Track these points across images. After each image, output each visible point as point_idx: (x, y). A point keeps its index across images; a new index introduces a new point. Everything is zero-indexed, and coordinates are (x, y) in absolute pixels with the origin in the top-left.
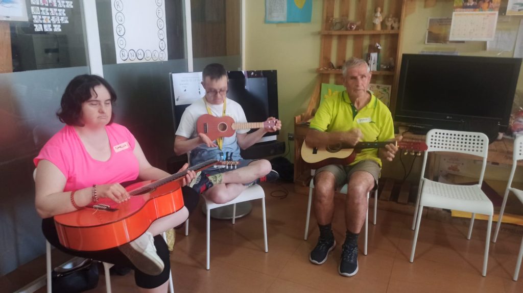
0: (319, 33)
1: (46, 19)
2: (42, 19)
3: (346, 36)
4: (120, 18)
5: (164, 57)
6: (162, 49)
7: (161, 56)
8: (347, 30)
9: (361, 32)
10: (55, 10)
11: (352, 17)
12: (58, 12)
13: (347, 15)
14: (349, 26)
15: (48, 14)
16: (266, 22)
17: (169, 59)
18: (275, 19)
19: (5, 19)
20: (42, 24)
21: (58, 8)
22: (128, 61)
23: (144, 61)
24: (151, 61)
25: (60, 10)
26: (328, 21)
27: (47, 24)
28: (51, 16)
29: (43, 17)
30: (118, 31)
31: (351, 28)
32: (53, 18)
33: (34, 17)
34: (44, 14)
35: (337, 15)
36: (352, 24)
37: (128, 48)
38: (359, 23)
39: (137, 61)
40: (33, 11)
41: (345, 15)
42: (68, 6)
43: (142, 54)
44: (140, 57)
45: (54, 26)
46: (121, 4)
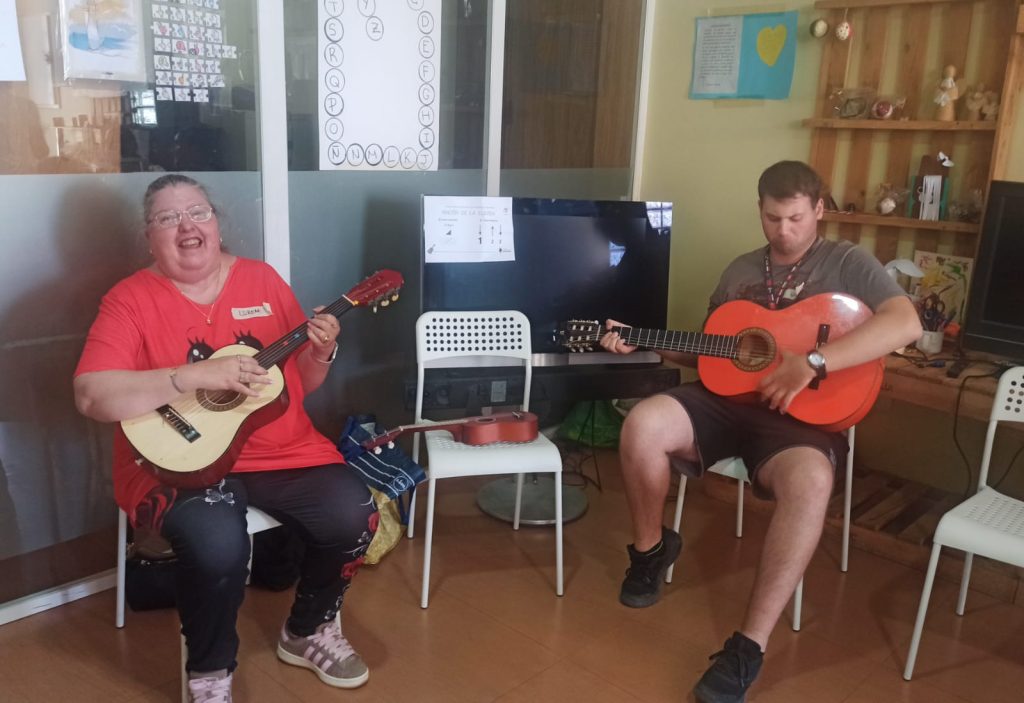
0: (805, 124)
1: (181, 79)
2: (173, 79)
3: (870, 133)
4: (334, 81)
5: (431, 161)
6: (426, 145)
7: (421, 159)
8: (870, 117)
9: (904, 123)
10: (201, 62)
11: (888, 86)
12: (205, 66)
13: (876, 85)
14: (874, 108)
15: (185, 69)
16: (693, 95)
17: (439, 168)
18: (713, 90)
19: (104, 77)
20: (173, 87)
21: (206, 58)
22: (345, 167)
23: (381, 167)
24: (399, 168)
25: (209, 63)
26: (830, 97)
27: (182, 87)
28: (190, 74)
29: (175, 75)
30: (328, 104)
31: (880, 114)
32: (195, 77)
33: (160, 74)
34: (178, 69)
35: (852, 82)
36: (886, 104)
37: (346, 141)
38: (901, 103)
39: (365, 167)
40: (156, 62)
41: (871, 81)
42: (226, 56)
43: (379, 153)
44: (372, 160)
45: (195, 91)
46: (338, 53)
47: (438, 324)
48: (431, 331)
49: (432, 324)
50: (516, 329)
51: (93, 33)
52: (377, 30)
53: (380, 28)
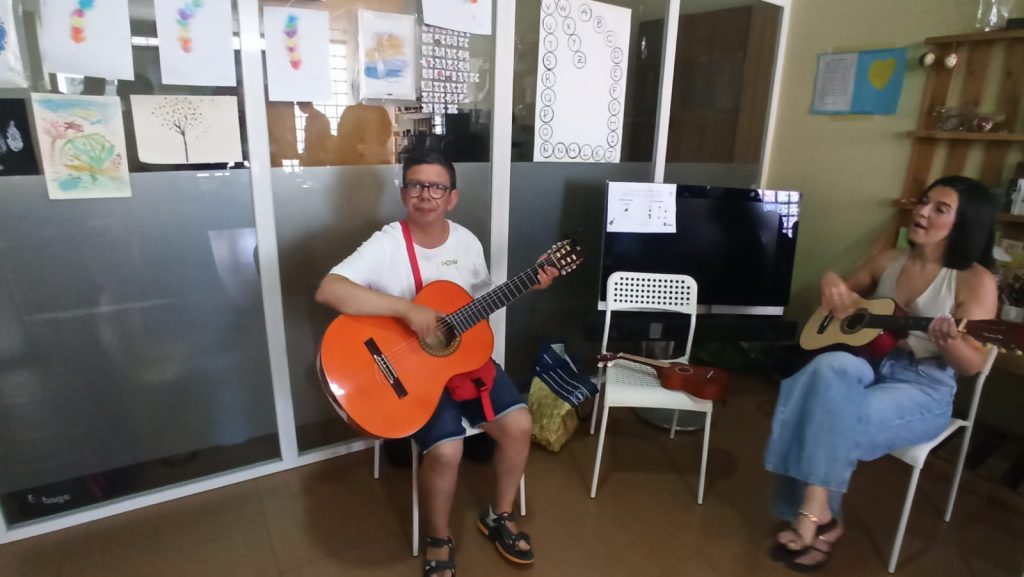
0: (909, 134)
1: (439, 98)
2: (434, 97)
3: (967, 143)
4: (548, 97)
5: (615, 156)
6: (612, 144)
7: (608, 154)
8: (970, 129)
9: (1003, 135)
10: (454, 85)
11: (988, 105)
12: (456, 88)
13: (977, 103)
14: (975, 123)
15: (443, 90)
16: (813, 111)
17: (621, 160)
18: (831, 108)
19: (386, 97)
20: (433, 103)
21: (456, 82)
22: (553, 159)
23: (578, 160)
24: (591, 161)
25: (459, 86)
26: (932, 114)
27: (439, 103)
28: (445, 93)
29: (436, 95)
30: (543, 114)
31: (980, 128)
32: (449, 95)
33: (424, 94)
34: (437, 90)
35: (953, 101)
36: (986, 120)
37: (554, 141)
38: (1001, 118)
39: (567, 160)
40: (423, 86)
41: (972, 100)
42: (472, 80)
43: (577, 151)
44: (572, 154)
45: (449, 106)
46: (552, 77)
47: (624, 281)
48: (619, 287)
49: (620, 281)
50: (685, 290)
51: (381, 67)
52: (581, 60)
53: (583, 60)
